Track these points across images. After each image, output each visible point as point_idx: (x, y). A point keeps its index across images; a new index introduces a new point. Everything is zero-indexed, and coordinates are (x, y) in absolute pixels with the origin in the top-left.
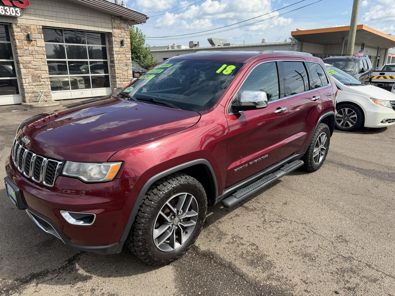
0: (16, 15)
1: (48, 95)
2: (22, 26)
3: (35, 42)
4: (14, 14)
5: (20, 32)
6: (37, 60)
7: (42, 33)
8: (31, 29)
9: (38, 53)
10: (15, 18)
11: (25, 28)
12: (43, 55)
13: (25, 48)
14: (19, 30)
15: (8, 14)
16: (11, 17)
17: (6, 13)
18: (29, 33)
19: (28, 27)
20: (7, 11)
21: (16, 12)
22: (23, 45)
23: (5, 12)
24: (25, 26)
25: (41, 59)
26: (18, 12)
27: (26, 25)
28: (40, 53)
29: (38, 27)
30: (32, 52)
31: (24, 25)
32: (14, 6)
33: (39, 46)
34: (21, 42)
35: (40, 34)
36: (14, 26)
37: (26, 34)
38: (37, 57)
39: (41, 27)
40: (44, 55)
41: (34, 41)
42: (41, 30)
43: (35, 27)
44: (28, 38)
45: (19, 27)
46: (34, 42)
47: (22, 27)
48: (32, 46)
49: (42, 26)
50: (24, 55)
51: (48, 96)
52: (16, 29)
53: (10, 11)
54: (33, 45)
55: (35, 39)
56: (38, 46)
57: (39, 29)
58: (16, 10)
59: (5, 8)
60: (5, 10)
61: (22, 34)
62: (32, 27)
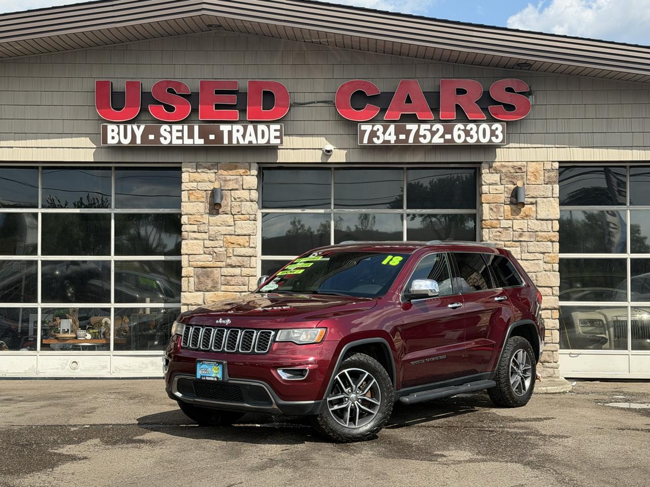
0: (490, 140)
1: (548, 359)
2: (504, 166)
3: (533, 207)
4: (484, 141)
5: (496, 184)
6: (530, 256)
7: (555, 182)
8: (529, 173)
9: (538, 239)
10: (490, 148)
11: (512, 171)
12: (550, 243)
13: (505, 223)
14: (496, 177)
15: (471, 141)
16: (477, 148)
17: (468, 139)
18: (519, 184)
19: (520, 168)
20: (472, 133)
21: (493, 133)
22: (500, 218)
23: (466, 136)
24: (513, 167)
25: (544, 253)
26: (499, 133)
27: (515, 164)
28: (542, 237)
29: (548, 166)
30: (521, 235)
31: (511, 164)
32: (491, 120)
33: (543, 217)
34: (495, 210)
35: (549, 186)
36: (485, 171)
37: (513, 187)
38: (531, 249)
39: (556, 165)
40: (552, 242)
41: (532, 204)
42: (554, 174)
43: (540, 167)
44: (516, 200)
45: (496, 171)
46: (530, 209)
47: (504, 170)
48: (523, 219)
49: (560, 162)
50: (499, 242)
51: (546, 364)
52: (487, 177)
53: (477, 132)
54: (527, 216)
55: (533, 200)
56: (539, 217)
57: (549, 171)
58: (494, 127)
59: (468, 128)
60: (467, 133)
61: (501, 188)
62: (531, 168)
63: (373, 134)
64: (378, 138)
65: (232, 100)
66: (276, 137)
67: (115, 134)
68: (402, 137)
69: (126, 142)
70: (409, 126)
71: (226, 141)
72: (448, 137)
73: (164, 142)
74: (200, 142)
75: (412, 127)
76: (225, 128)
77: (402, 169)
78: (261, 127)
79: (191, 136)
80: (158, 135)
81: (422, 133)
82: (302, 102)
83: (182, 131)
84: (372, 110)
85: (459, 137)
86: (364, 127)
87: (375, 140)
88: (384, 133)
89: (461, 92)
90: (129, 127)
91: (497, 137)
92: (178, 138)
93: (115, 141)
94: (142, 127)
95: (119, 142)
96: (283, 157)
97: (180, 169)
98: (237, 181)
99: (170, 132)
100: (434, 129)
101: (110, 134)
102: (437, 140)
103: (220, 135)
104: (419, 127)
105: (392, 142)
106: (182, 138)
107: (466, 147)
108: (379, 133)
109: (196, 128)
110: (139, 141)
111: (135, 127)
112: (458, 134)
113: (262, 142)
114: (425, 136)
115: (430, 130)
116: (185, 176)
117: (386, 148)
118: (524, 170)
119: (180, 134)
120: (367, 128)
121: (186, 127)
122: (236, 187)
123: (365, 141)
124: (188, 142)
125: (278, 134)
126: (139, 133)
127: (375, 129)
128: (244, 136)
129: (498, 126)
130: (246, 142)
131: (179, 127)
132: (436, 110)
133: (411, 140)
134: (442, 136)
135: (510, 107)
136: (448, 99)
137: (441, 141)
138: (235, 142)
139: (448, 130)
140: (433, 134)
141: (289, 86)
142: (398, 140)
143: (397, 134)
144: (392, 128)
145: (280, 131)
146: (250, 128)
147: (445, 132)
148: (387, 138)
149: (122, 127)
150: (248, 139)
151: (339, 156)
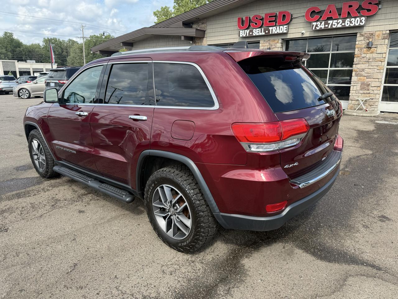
0: (360, 24)
1: (373, 104)
2: (365, 34)
3: (376, 49)
4: (357, 24)
5: (362, 41)
6: (371, 67)
7: (386, 39)
8: (376, 36)
9: (376, 61)
10: (360, 27)
11: (369, 35)
12: (381, 62)
13: (363, 55)
14: (362, 38)
15: (352, 25)
16: (355, 27)
18: (371, 40)
19: (372, 34)
20: (352, 22)
21: (361, 21)
22: (362, 53)
23: (350, 23)
24: (369, 34)
25: (377, 66)
27: (370, 32)
28: (377, 60)
29: (384, 32)
30: (369, 60)
31: (369, 33)
32: (361, 16)
33: (379, 53)
34: (360, 50)
35: (384, 40)
36: (358, 36)
37: (368, 41)
38: (372, 65)
39: (388, 32)
40: (382, 62)
41: (375, 47)
42: (387, 35)
43: (381, 33)
44: (369, 47)
45: (362, 35)
46: (374, 49)
48: (371, 53)
49: (389, 30)
50: (360, 62)
51: (372, 106)
52: (359, 38)
53: (355, 21)
54: (372, 52)
55: (376, 46)
56: (377, 52)
57: (384, 34)
58: (361, 19)
59: (351, 20)
60: (351, 22)
61: (363, 42)
62: (377, 33)
63: (317, 26)
64: (318, 27)
65: (274, 19)
66: (285, 30)
67: (242, 33)
68: (327, 26)
69: (244, 36)
70: (329, 22)
71: (271, 33)
72: (343, 24)
73: (254, 35)
74: (263, 33)
75: (330, 22)
76: (271, 28)
77: (331, 37)
78: (281, 27)
79: (261, 32)
80: (253, 33)
81: (334, 24)
82: (296, 17)
83: (259, 31)
84: (317, 16)
85: (348, 24)
86: (313, 24)
87: (317, 28)
88: (320, 25)
89: (350, 6)
90: (245, 31)
91: (362, 22)
92: (258, 33)
93: (242, 36)
94: (249, 30)
95: (243, 36)
96: (289, 36)
97: (259, 43)
98: (275, 45)
99: (256, 31)
100: (338, 22)
101: (241, 34)
102: (339, 26)
103: (269, 31)
104: (333, 21)
105: (323, 28)
106: (259, 33)
107: (350, 28)
108: (319, 25)
109: (263, 29)
110: (248, 35)
111: (247, 30)
112: (347, 23)
113: (281, 32)
114: (335, 25)
115: (337, 22)
116: (261, 45)
117: (321, 30)
118: (374, 35)
119: (258, 32)
120: (315, 24)
121: (260, 29)
122: (275, 47)
123: (314, 28)
124: (260, 34)
125: (286, 29)
126: (248, 33)
127: (317, 24)
128: (276, 30)
129: (363, 18)
130: (277, 32)
131: (258, 29)
132: (340, 15)
133: (329, 27)
134: (341, 24)
135: (369, 10)
136: (345, 10)
137: (341, 26)
138: (273, 33)
139: (344, 22)
140: (338, 23)
141: (291, 12)
142: (325, 27)
143: (325, 25)
144: (323, 23)
145: (287, 28)
146: (278, 27)
147: (342, 23)
148: (321, 27)
149: (244, 31)
150: (277, 31)
151: (307, 35)
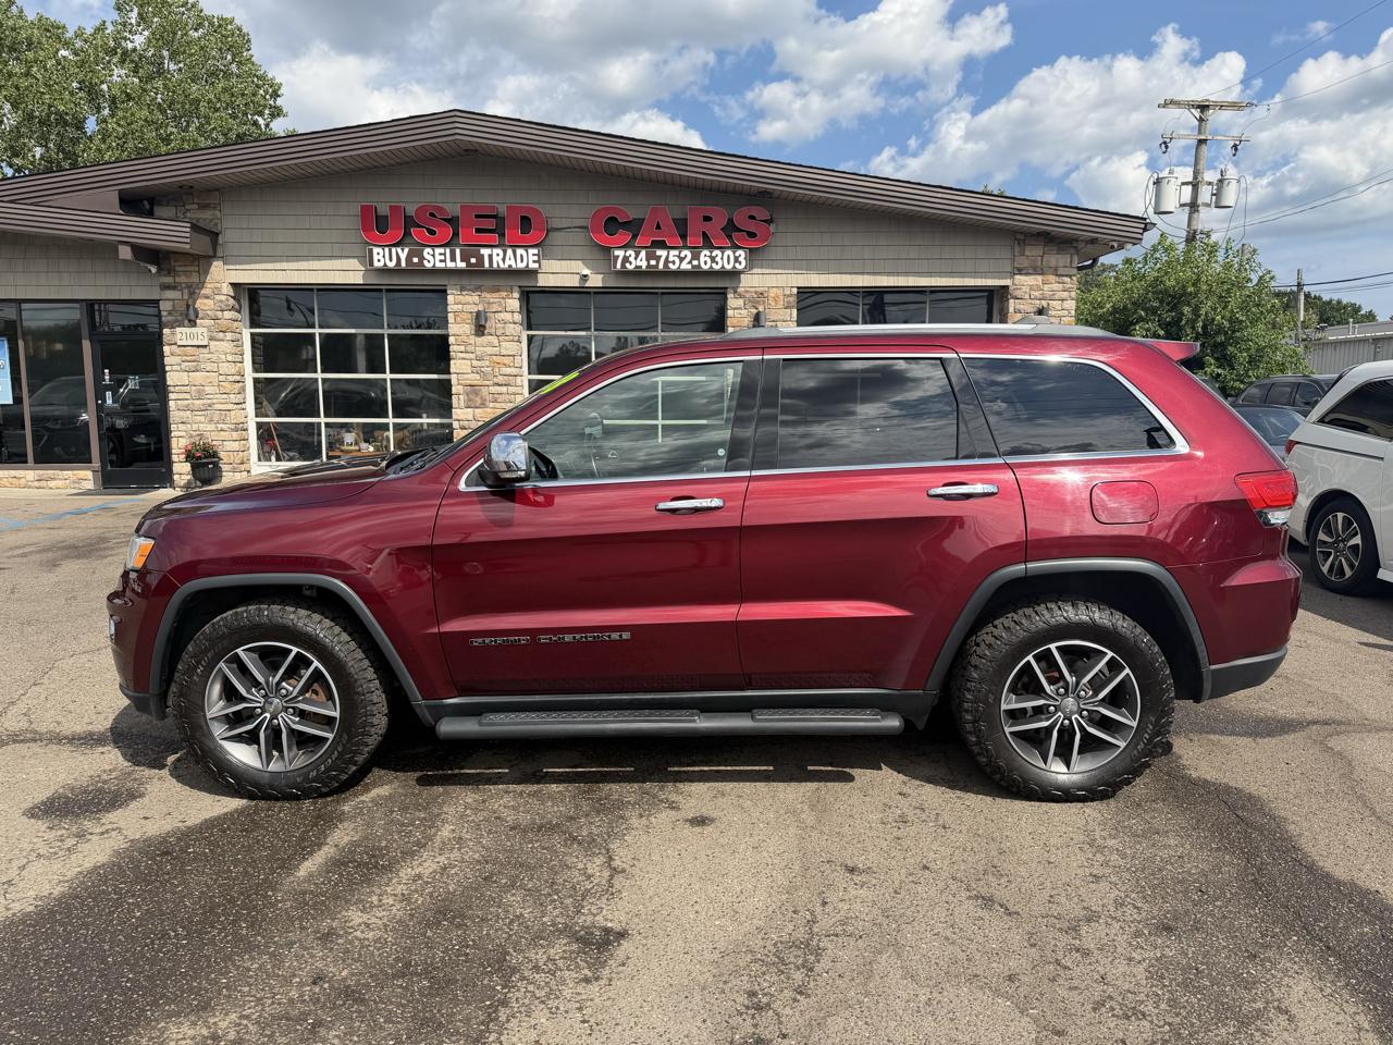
0: (734, 267)
2: (747, 292)
4: (729, 267)
5: (741, 309)
7: (793, 307)
8: (770, 299)
10: (734, 275)
11: (755, 296)
14: (740, 302)
15: (717, 267)
16: (723, 274)
17: (714, 265)
18: (761, 309)
19: (762, 294)
20: (717, 259)
21: (736, 260)
23: (712, 263)
24: (756, 292)
26: (742, 259)
27: (758, 289)
29: (788, 292)
31: (754, 289)
32: (735, 247)
35: (788, 310)
36: (730, 296)
37: (755, 311)
39: (795, 291)
42: (793, 300)
43: (780, 292)
44: (758, 324)
45: (741, 296)
47: (748, 295)
49: (798, 288)
52: (732, 301)
53: (722, 259)
55: (773, 324)
57: (788, 296)
58: (737, 254)
59: (714, 254)
60: (713, 259)
61: (744, 312)
62: (773, 292)
63: (626, 259)
64: (631, 263)
65: (491, 224)
66: (534, 262)
67: (380, 257)
68: (653, 262)
69: (391, 265)
70: (659, 252)
71: (487, 265)
72: (695, 263)
73: (428, 265)
74: (463, 265)
75: (662, 253)
76: (485, 252)
77: (657, 293)
78: (520, 251)
79: (453, 259)
80: (422, 258)
81: (671, 259)
82: (559, 226)
83: (444, 254)
84: (624, 236)
85: (706, 263)
86: (617, 253)
87: (627, 265)
88: (636, 259)
89: (707, 219)
90: (394, 250)
91: (740, 263)
92: (441, 261)
93: (381, 264)
94: (406, 250)
95: (385, 265)
96: (544, 281)
97: (445, 291)
98: (500, 304)
99: (433, 255)
100: (682, 255)
101: (376, 257)
102: (685, 266)
103: (480, 258)
104: (668, 253)
105: (644, 267)
106: (444, 261)
107: (711, 274)
108: (631, 259)
109: (458, 251)
110: (403, 264)
111: (399, 250)
112: (705, 261)
113: (521, 266)
114: (674, 262)
115: (679, 256)
116: (450, 298)
117: (638, 273)
118: (766, 295)
119: (442, 257)
120: (620, 253)
121: (448, 251)
122: (500, 309)
123: (619, 266)
124: (451, 265)
125: (536, 258)
126: (403, 256)
127: (627, 254)
128: (504, 260)
129: (741, 253)
130: (506, 266)
131: (442, 250)
132: (683, 237)
133: (661, 266)
134: (690, 262)
135: (752, 235)
136: (696, 226)
137: (689, 267)
138: (495, 265)
139: (696, 257)
140: (682, 260)
141: (545, 211)
142: (649, 266)
143: (648, 260)
144: (643, 254)
145: (538, 255)
146: (510, 252)
147: (693, 258)
148: (639, 263)
149: (387, 249)
150: (508, 263)
151: (596, 281)
